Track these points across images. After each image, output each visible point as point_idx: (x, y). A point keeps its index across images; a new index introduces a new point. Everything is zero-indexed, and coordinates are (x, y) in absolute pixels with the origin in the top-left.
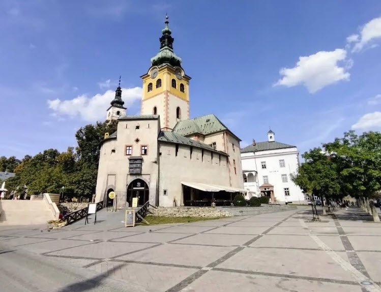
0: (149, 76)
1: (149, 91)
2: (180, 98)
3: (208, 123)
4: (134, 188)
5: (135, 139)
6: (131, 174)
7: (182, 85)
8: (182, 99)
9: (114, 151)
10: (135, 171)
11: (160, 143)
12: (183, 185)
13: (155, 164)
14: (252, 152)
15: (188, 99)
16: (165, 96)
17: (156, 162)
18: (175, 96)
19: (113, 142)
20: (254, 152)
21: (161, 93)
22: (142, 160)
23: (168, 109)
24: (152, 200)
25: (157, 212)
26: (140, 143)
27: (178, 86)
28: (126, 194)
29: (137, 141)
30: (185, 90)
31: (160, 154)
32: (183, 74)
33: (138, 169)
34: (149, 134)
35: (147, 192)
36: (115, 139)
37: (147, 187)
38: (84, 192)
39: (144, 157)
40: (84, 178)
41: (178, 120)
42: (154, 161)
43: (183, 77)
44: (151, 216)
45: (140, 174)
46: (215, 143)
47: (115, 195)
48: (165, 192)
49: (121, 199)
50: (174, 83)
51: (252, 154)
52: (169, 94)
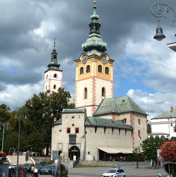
0: (81, 61)
1: (81, 74)
2: (105, 80)
3: (123, 103)
4: (72, 151)
5: (72, 124)
6: (70, 143)
7: (107, 69)
8: (107, 80)
9: (60, 131)
10: (73, 142)
11: (86, 126)
12: (99, 149)
13: (83, 138)
14: (167, 118)
15: (112, 79)
16: (92, 80)
17: (83, 137)
18: (101, 79)
19: (60, 126)
20: (168, 118)
21: (90, 78)
22: (76, 136)
23: (95, 90)
24: (81, 157)
25: (83, 163)
26: (75, 127)
27: (103, 70)
28: (68, 154)
29: (73, 125)
30: (109, 72)
31: (86, 132)
32: (108, 59)
33: (74, 141)
34: (79, 121)
35: (79, 153)
36: (61, 124)
37: (79, 150)
38: (38, 149)
39: (77, 134)
40: (38, 139)
41: (103, 98)
42: (82, 136)
43: (108, 61)
44: (80, 165)
45: (75, 144)
46: (126, 119)
47: (63, 155)
48: (89, 153)
49: (66, 156)
50: (100, 68)
51: (166, 120)
52: (96, 79)
